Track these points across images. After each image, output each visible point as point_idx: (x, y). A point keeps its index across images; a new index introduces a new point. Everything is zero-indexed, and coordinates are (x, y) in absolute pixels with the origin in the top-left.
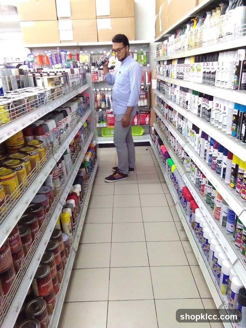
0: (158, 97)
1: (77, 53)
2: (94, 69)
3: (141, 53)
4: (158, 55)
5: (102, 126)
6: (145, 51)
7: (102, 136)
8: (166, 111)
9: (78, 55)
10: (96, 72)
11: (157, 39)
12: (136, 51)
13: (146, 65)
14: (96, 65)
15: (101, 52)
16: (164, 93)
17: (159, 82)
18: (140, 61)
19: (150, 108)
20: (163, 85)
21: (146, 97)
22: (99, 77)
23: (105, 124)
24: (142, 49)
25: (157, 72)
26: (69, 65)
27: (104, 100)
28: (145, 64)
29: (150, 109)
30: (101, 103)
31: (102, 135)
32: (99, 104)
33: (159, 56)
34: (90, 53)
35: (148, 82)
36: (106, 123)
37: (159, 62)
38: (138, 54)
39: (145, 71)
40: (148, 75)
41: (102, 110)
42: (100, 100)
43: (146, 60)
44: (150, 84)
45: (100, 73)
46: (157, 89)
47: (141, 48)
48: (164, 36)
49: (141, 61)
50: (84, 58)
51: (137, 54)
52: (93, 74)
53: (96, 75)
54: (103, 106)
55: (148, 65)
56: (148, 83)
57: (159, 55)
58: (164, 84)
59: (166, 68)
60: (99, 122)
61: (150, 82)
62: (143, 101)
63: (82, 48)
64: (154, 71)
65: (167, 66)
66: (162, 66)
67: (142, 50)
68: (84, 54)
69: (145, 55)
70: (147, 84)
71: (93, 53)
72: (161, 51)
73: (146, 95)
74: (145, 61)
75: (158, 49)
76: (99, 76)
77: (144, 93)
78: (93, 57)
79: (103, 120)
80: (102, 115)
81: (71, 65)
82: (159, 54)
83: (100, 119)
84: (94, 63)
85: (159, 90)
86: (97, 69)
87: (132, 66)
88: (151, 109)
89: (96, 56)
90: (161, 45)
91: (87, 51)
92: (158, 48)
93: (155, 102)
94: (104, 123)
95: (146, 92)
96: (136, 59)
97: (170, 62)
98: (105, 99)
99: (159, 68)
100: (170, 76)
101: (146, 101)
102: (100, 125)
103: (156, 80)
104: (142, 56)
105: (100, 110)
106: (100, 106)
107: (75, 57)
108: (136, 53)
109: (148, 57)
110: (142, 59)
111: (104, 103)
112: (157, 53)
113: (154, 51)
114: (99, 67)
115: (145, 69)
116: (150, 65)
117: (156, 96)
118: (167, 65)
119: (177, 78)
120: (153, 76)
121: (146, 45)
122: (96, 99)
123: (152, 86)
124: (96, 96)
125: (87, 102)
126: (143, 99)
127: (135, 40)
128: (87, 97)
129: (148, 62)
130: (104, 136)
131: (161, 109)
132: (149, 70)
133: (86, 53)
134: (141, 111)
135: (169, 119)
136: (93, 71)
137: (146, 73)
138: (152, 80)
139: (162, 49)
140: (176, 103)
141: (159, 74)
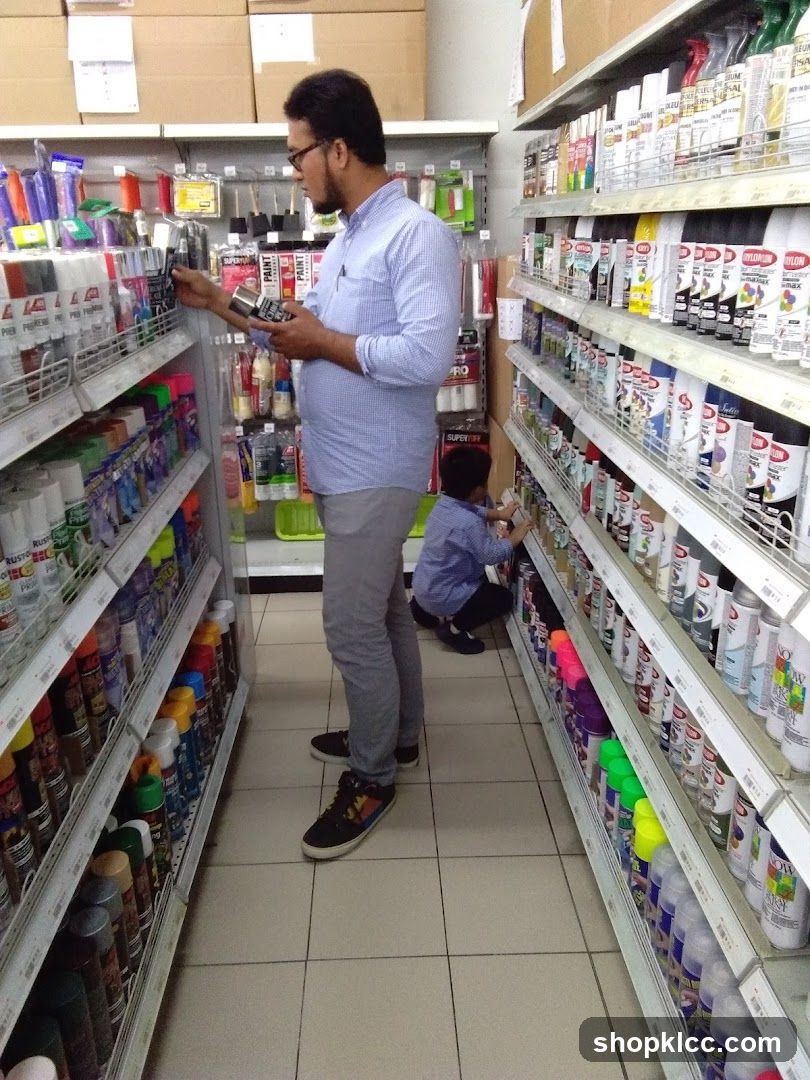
0: (527, 382)
1: (159, 172)
2: (241, 245)
3: (451, 179)
4: (535, 190)
5: (274, 497)
6: (471, 172)
7: (279, 539)
9: (167, 183)
10: (247, 260)
11: (531, 115)
12: (430, 169)
13: (475, 234)
14: (249, 230)
15: (269, 170)
16: (567, 377)
17: (539, 316)
18: (447, 213)
19: (486, 417)
20: (565, 337)
21: (473, 376)
22: (263, 283)
23: (291, 488)
24: (458, 163)
25: (524, 270)
26: (93, 229)
27: (285, 384)
28: (472, 228)
29: (486, 422)
30: (271, 399)
31: (279, 534)
32: (263, 403)
33: (542, 193)
34: (223, 174)
35: (483, 310)
36: (295, 484)
37: (541, 225)
38: (439, 183)
39: (469, 258)
40: (483, 276)
41: (276, 427)
42: (269, 386)
43: (475, 212)
44: (489, 316)
45: (267, 264)
46: (525, 340)
47: (456, 159)
48: (563, 103)
49: (454, 214)
50: (197, 195)
51: (433, 183)
52: (237, 268)
53: (249, 271)
54: (281, 409)
55: (484, 235)
56: (481, 311)
57: (542, 188)
58: (570, 334)
59: (584, 255)
60: (264, 480)
61: (491, 309)
62: (459, 391)
63: (186, 149)
64: (510, 258)
65: (597, 247)
66: (557, 242)
67: (456, 164)
68: (194, 178)
69: (471, 187)
70: (477, 315)
71: (234, 174)
72: (552, 172)
73: (472, 363)
74: (471, 217)
75: (533, 160)
76: (263, 276)
77: (464, 357)
78: (237, 193)
79: (280, 471)
80: (278, 448)
81: (100, 229)
82: (544, 183)
83: (266, 465)
84: (242, 220)
85: (537, 351)
86: (255, 244)
87: (406, 230)
88: (494, 425)
89: (250, 190)
90: (554, 142)
91: (205, 165)
92: (534, 157)
93: (514, 405)
94: (287, 485)
95: (471, 350)
96: (431, 205)
97: (617, 226)
98: (290, 380)
99: (540, 251)
100: (617, 302)
101: (470, 390)
102: (266, 491)
103: (519, 304)
104: (458, 192)
105: (269, 428)
106: (266, 409)
107: (156, 191)
108: (428, 177)
109: (482, 197)
110: (458, 205)
111: (283, 396)
112: (527, 178)
113: (511, 173)
114: (262, 238)
115: (469, 249)
116: (491, 233)
117: (519, 374)
118: (595, 239)
120: (509, 281)
121: (471, 143)
122: (250, 378)
123: (500, 324)
124: (251, 367)
125: (183, 419)
126: (460, 381)
127: (427, 118)
128: (180, 397)
129: (482, 221)
130: (287, 537)
131: (550, 450)
132: (484, 257)
133: (202, 174)
134: (448, 432)
135: (605, 521)
136: (238, 253)
137: (476, 269)
138: (500, 301)
139: (560, 159)
140: (664, 466)
141: (541, 280)
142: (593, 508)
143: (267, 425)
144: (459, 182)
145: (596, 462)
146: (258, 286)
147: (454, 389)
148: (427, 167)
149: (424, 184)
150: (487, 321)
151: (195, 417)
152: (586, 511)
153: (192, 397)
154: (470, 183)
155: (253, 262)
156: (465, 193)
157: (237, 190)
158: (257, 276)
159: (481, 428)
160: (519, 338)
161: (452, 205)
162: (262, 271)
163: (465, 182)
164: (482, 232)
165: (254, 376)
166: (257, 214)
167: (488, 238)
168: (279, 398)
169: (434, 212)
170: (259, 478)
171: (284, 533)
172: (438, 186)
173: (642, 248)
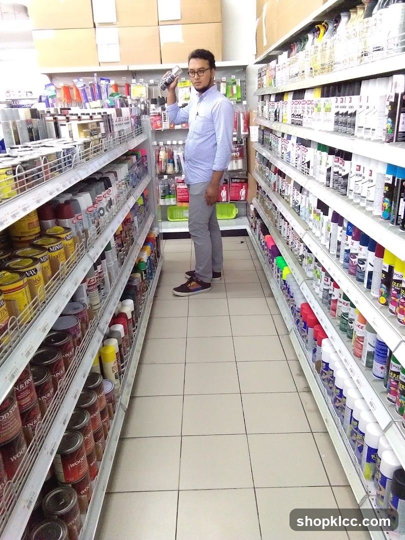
0: (260, 154)
1: (126, 82)
2: (155, 108)
3: (232, 82)
4: (261, 85)
5: (167, 204)
6: (239, 79)
7: (169, 221)
8: (274, 178)
9: (128, 86)
10: (157, 114)
11: (259, 59)
12: (224, 79)
13: (241, 102)
14: (158, 103)
16: (270, 149)
17: (263, 131)
18: (230, 95)
20: (269, 135)
21: (241, 156)
22: (163, 123)
25: (258, 114)
26: (114, 102)
27: (171, 160)
28: (240, 100)
30: (166, 166)
31: (169, 219)
32: (163, 168)
33: (263, 87)
34: (149, 83)
35: (245, 131)
36: (175, 199)
37: (263, 97)
39: (239, 112)
40: (244, 119)
41: (168, 177)
42: (165, 161)
43: (241, 94)
44: (247, 133)
46: (259, 141)
47: (233, 74)
48: (270, 54)
49: (233, 95)
50: (139, 90)
51: (225, 84)
52: (153, 117)
53: (158, 118)
54: (170, 170)
55: (244, 103)
57: (263, 85)
58: (271, 134)
59: (273, 106)
60: (163, 197)
61: (247, 130)
62: (236, 162)
63: (134, 74)
64: (254, 111)
65: (276, 103)
66: (267, 103)
67: (233, 77)
68: (139, 84)
69: (239, 85)
70: (242, 133)
71: (153, 82)
72: (265, 78)
73: (241, 151)
74: (240, 96)
75: (260, 75)
76: (163, 120)
77: (237, 149)
79: (170, 194)
80: (168, 185)
81: (117, 102)
82: (263, 83)
83: (164, 191)
84: (156, 99)
85: (263, 144)
86: (160, 108)
87: (218, 104)
88: (249, 174)
89: (158, 88)
90: (265, 69)
91: (143, 80)
93: (256, 164)
94: (172, 199)
95: (240, 146)
96: (225, 92)
97: (280, 96)
98: (173, 159)
99: (263, 107)
100: (280, 120)
101: (240, 161)
102: (164, 201)
103: (257, 128)
104: (235, 87)
106: (164, 170)
107: (124, 89)
108: (223, 82)
109: (244, 89)
110: (235, 92)
111: (171, 165)
112: (258, 81)
113: (254, 79)
114: (162, 106)
115: (239, 109)
116: (247, 102)
117: (257, 153)
118: (276, 101)
119: (293, 123)
120: (253, 120)
121: (240, 69)
122: (159, 158)
123: (251, 136)
124: (159, 154)
125: (143, 164)
126: (236, 158)
127: (223, 60)
128: (143, 156)
129: (244, 97)
130: (171, 220)
131: (265, 176)
132: (245, 111)
133: (141, 83)
134: (232, 178)
135: (279, 192)
136: (154, 111)
137: (241, 115)
138: (251, 127)
139: (267, 75)
140: (289, 165)
141: (263, 117)
142: (276, 189)
143: (165, 176)
144: (235, 83)
145: (277, 174)
146: (161, 124)
147: (234, 161)
148: (223, 78)
149: (222, 84)
150: (246, 135)
151: (146, 163)
152: (274, 191)
153: (146, 156)
154: (239, 84)
155: (159, 115)
156: (237, 87)
157: (153, 88)
158: (161, 120)
159: (245, 177)
160: (257, 141)
161: (232, 91)
162: (163, 118)
163: (237, 83)
164: (243, 102)
165: (160, 157)
166: (161, 97)
167: (246, 104)
168: (169, 166)
169: (226, 95)
170: (162, 196)
171: (170, 218)
172: (227, 85)
173: (286, 103)
